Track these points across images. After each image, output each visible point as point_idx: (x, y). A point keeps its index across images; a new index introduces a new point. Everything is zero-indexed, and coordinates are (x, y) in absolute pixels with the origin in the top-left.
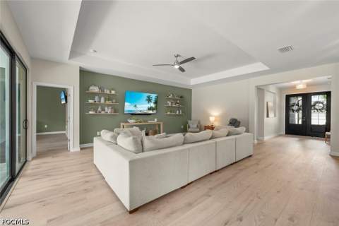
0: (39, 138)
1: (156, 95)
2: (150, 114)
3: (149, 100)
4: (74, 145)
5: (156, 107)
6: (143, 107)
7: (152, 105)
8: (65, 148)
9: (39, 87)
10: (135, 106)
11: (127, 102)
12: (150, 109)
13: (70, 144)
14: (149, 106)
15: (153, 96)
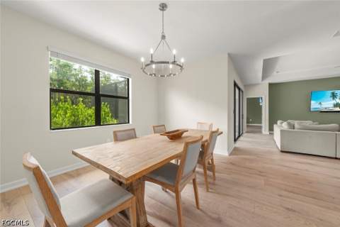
0: (248, 126)
3: (334, 96)
4: (265, 131)
8: (261, 132)
9: (248, 99)
10: (320, 103)
12: (336, 105)
13: (263, 129)
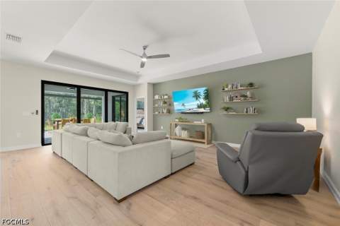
1: (204, 89)
2: (202, 113)
3: (197, 96)
5: (208, 103)
6: (192, 105)
7: (203, 101)
10: (183, 105)
11: (176, 101)
12: (200, 106)
14: (198, 102)
15: (202, 91)
